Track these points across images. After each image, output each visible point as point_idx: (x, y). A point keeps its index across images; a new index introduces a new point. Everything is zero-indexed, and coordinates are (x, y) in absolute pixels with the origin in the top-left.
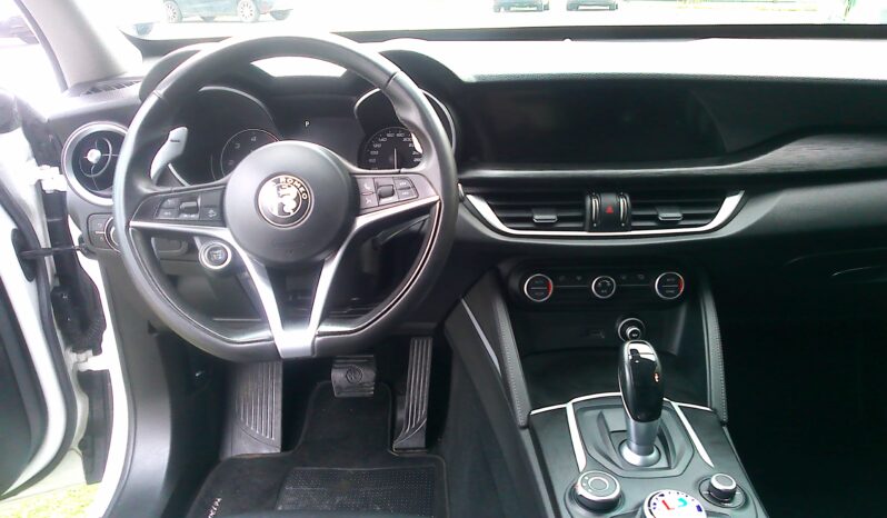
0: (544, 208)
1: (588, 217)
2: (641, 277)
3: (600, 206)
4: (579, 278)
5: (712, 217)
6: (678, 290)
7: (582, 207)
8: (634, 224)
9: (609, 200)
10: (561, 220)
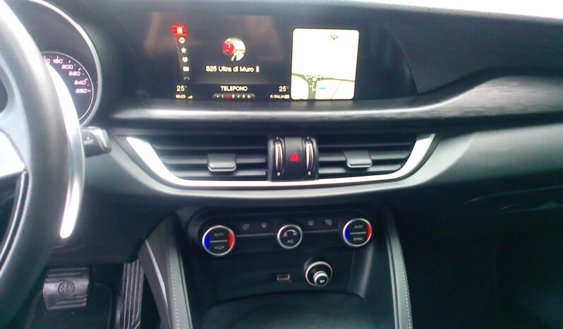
0: (221, 153)
1: (271, 165)
2: (329, 222)
3: (284, 152)
4: (264, 226)
5: (402, 162)
6: (365, 237)
7: (264, 152)
8: (322, 171)
9: (294, 144)
10: (240, 167)
